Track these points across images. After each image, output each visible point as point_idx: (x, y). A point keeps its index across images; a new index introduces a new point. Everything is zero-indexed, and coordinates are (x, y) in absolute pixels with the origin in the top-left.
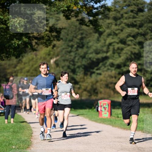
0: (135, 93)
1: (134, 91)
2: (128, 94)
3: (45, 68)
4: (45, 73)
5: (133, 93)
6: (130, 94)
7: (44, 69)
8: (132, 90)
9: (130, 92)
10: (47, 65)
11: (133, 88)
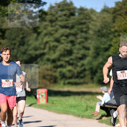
0: (126, 76)
1: (124, 74)
2: (118, 79)
3: (7, 54)
4: (7, 61)
5: (123, 76)
6: (121, 79)
7: (6, 56)
8: (122, 74)
9: (120, 76)
10: (10, 52)
11: (122, 71)
